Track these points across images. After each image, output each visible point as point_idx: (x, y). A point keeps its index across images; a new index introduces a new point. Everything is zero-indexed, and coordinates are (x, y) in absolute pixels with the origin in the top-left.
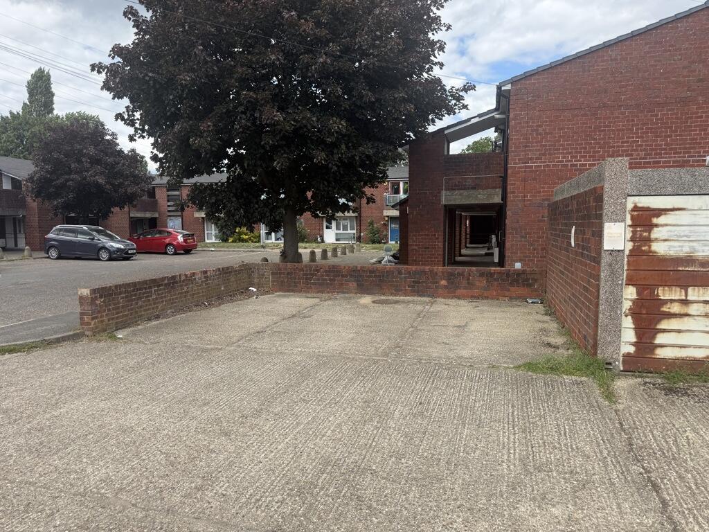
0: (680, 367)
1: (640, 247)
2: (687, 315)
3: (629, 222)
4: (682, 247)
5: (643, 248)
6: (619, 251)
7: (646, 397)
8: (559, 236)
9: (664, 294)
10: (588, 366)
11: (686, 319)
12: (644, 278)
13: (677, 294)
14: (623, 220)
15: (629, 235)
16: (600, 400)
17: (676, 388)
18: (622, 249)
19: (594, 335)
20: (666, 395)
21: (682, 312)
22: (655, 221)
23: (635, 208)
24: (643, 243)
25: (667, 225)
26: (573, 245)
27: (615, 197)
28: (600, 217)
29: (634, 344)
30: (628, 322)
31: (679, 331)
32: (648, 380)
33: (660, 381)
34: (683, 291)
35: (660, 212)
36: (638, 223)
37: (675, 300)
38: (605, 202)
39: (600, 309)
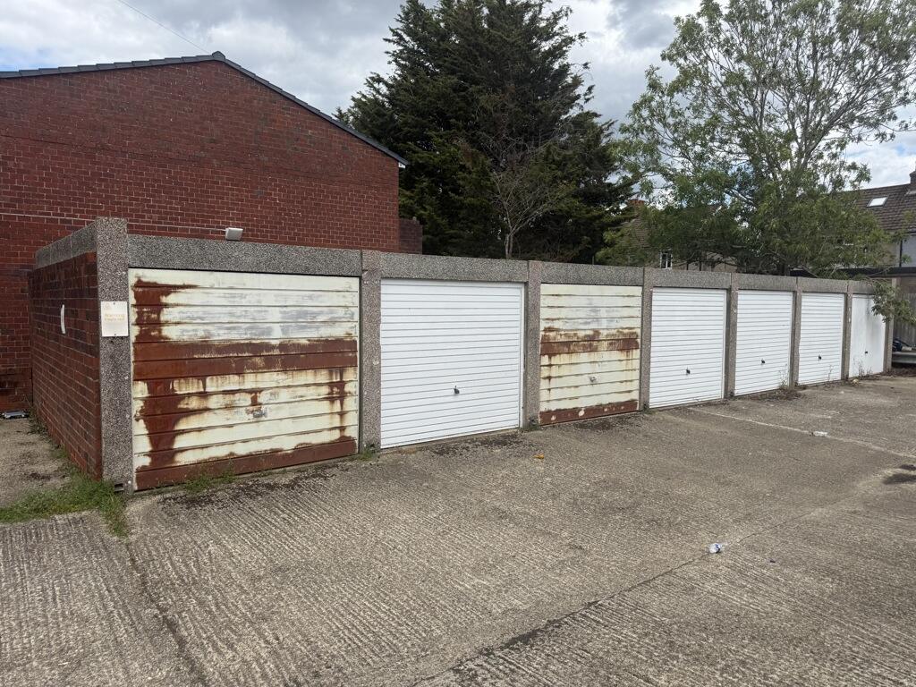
0: (203, 471)
1: (147, 332)
2: (207, 409)
3: (133, 301)
4: (196, 330)
5: (153, 334)
6: (122, 338)
7: (165, 516)
8: (44, 318)
9: (181, 388)
10: (91, 495)
11: (206, 414)
12: (156, 370)
13: (193, 387)
14: (126, 299)
15: (134, 318)
16: (106, 536)
17: (199, 498)
18: (127, 335)
19: (98, 450)
20: (188, 508)
21: (201, 407)
22: (164, 300)
23: (140, 284)
24: (151, 327)
25: (177, 305)
26: (64, 331)
27: (113, 268)
28: (94, 293)
29: (150, 454)
30: (140, 428)
31: (200, 430)
32: (168, 495)
33: (182, 493)
34: (201, 382)
35: (169, 289)
36: (143, 302)
37: (192, 394)
38: (99, 274)
39: (103, 416)
